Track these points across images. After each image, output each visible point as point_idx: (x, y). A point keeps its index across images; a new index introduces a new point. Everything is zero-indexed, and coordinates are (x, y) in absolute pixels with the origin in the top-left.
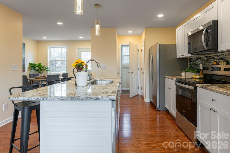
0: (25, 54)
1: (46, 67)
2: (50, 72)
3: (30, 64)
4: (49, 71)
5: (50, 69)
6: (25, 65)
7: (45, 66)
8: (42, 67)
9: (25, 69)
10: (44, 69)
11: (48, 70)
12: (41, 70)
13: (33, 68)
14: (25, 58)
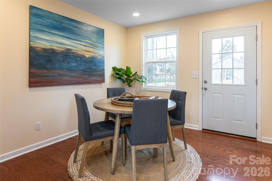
0: (104, 51)
1: (138, 75)
2: (145, 85)
3: (114, 69)
4: (144, 82)
5: (146, 79)
6: (104, 70)
7: (138, 73)
8: (133, 75)
9: (104, 77)
10: (135, 79)
11: (142, 81)
12: (131, 81)
13: (118, 76)
14: (104, 57)
